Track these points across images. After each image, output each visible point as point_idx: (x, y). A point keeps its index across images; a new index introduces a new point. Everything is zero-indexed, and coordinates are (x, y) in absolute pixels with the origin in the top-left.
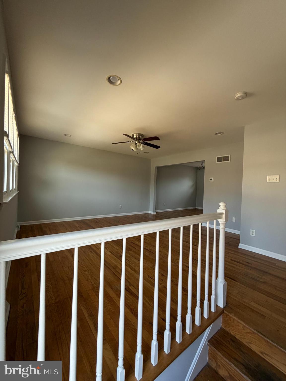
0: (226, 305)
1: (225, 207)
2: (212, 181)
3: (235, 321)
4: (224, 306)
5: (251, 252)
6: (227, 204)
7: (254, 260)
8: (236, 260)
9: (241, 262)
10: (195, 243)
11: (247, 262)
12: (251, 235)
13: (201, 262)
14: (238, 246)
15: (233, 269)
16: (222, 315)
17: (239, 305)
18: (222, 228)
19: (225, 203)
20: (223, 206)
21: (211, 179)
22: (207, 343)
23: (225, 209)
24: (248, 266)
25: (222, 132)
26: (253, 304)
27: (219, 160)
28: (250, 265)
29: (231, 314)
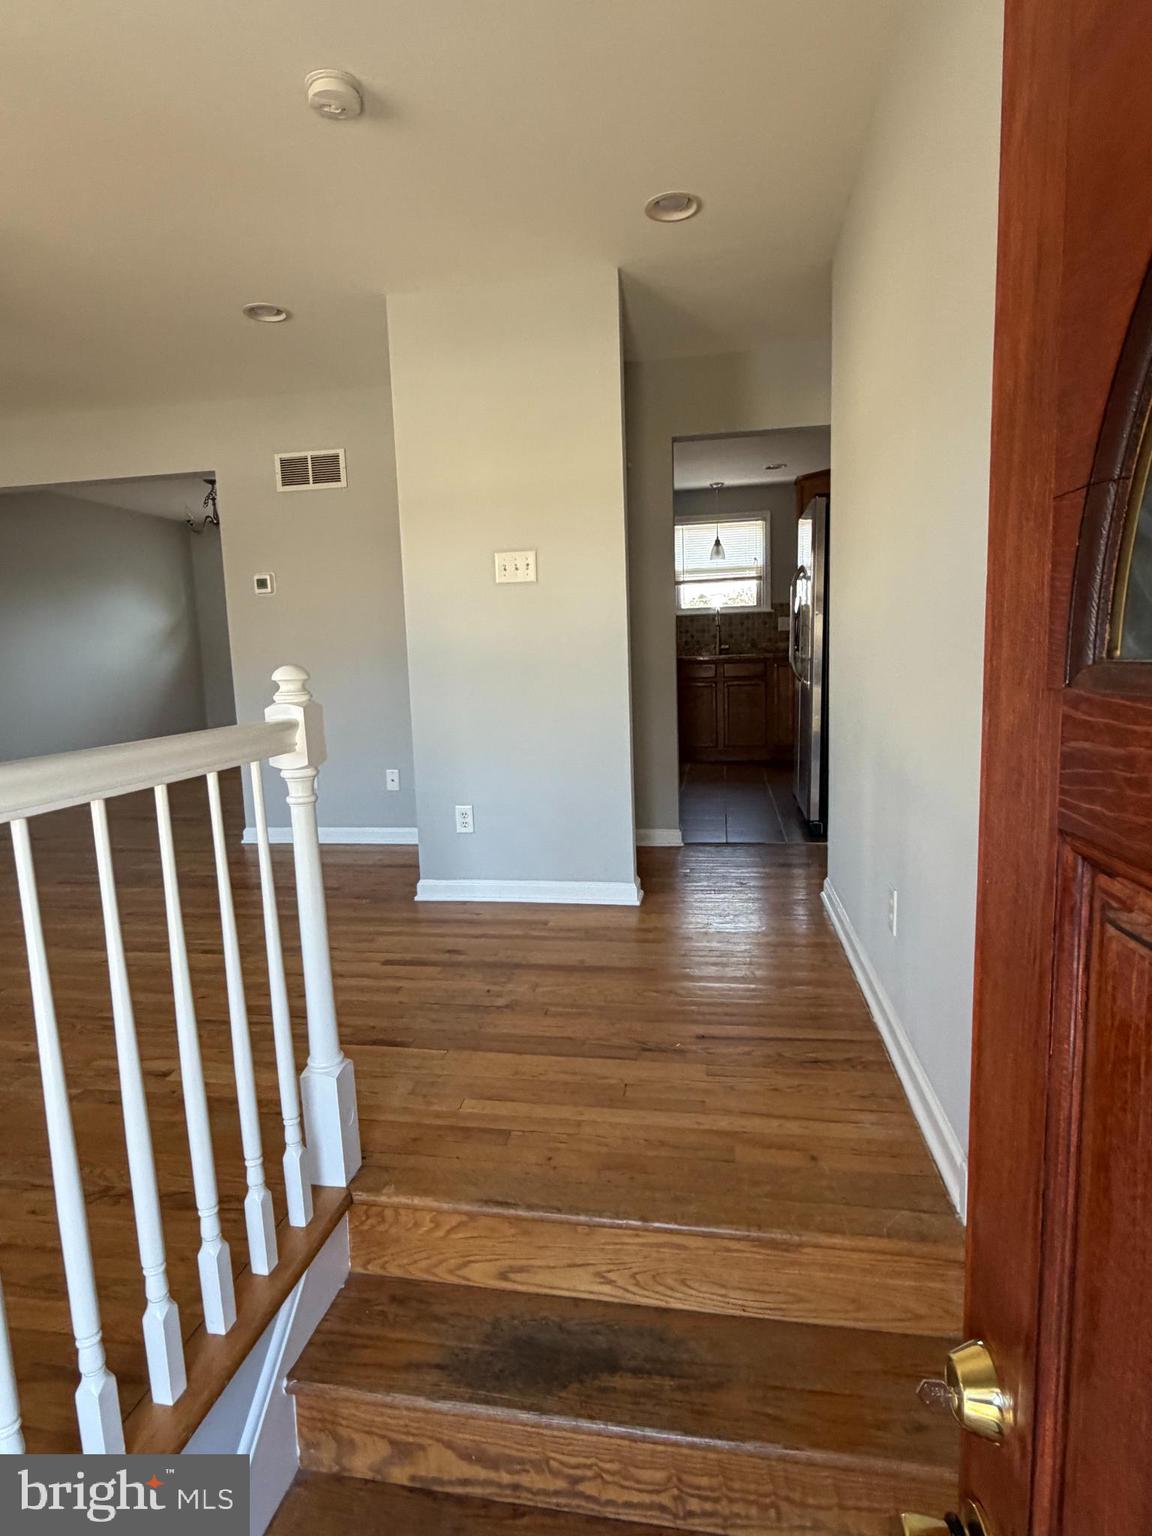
0: (362, 1167)
1: (304, 688)
2: (269, 590)
3: (402, 1212)
4: (352, 1176)
5: (465, 903)
6: (308, 675)
7: (478, 931)
8: (408, 957)
9: (424, 956)
10: (209, 941)
11: (449, 951)
12: (460, 829)
13: (251, 1024)
14: (415, 893)
15: (396, 999)
16: (347, 1213)
17: (415, 1140)
18: (301, 801)
19: (298, 667)
20: (291, 687)
21: (262, 583)
22: (285, 1383)
23: (304, 698)
24: (453, 965)
25: (280, 306)
26: (470, 1106)
27: (293, 472)
28: (461, 958)
29: (384, 1191)
